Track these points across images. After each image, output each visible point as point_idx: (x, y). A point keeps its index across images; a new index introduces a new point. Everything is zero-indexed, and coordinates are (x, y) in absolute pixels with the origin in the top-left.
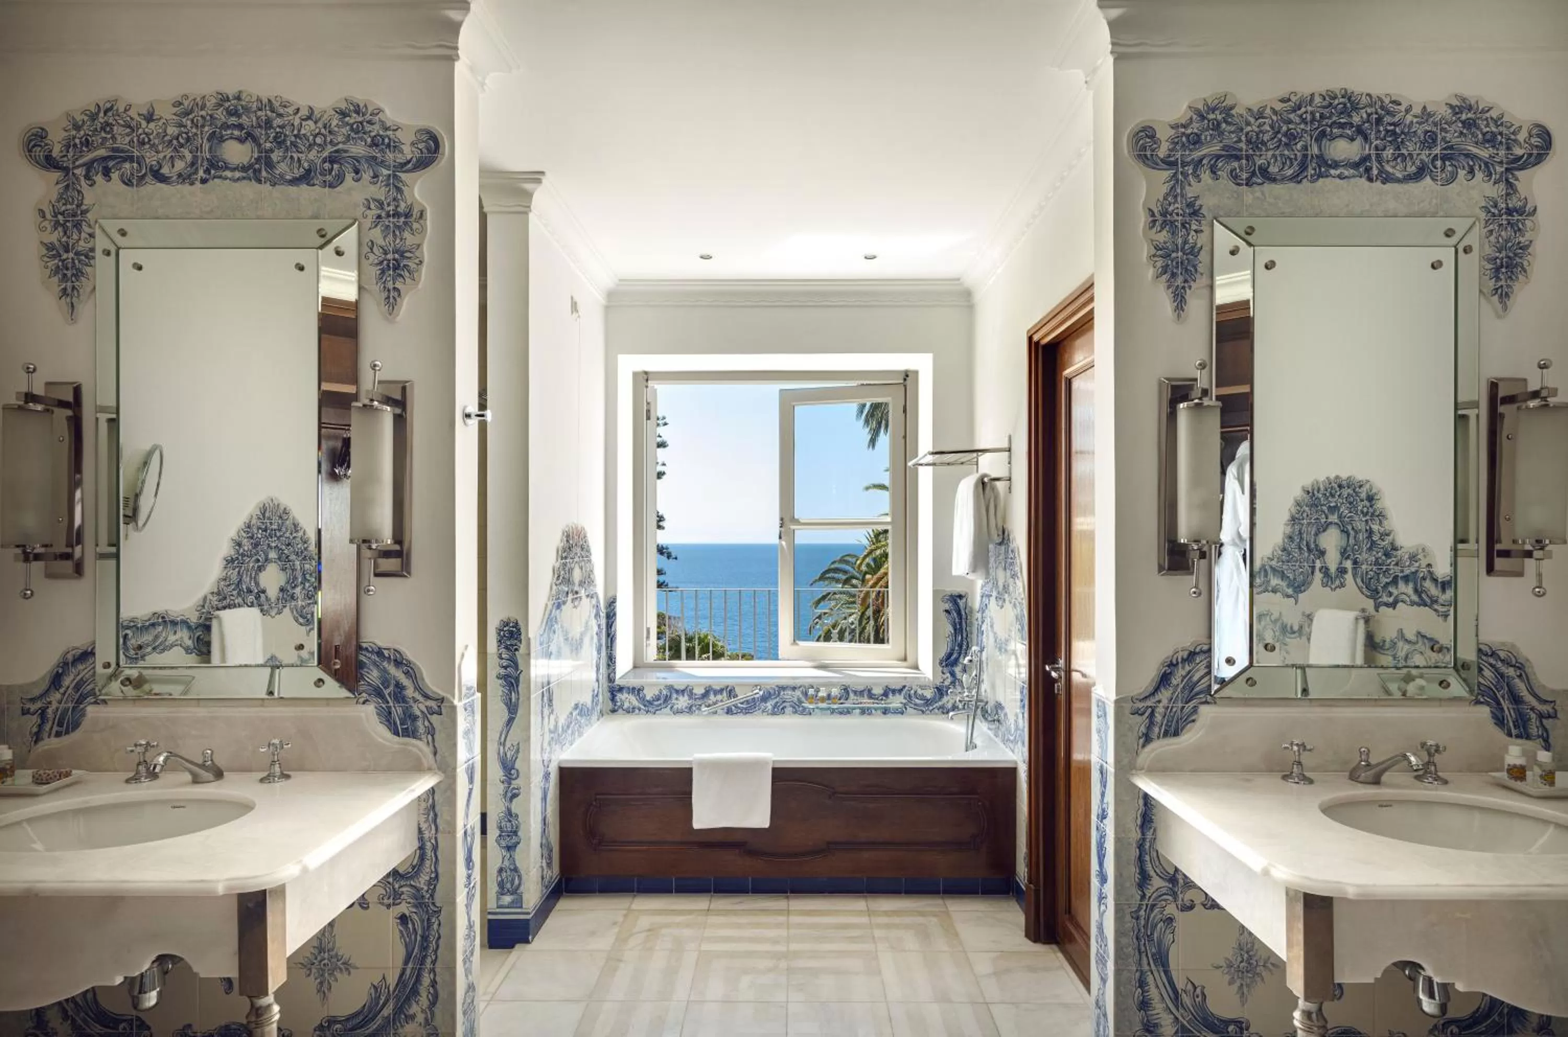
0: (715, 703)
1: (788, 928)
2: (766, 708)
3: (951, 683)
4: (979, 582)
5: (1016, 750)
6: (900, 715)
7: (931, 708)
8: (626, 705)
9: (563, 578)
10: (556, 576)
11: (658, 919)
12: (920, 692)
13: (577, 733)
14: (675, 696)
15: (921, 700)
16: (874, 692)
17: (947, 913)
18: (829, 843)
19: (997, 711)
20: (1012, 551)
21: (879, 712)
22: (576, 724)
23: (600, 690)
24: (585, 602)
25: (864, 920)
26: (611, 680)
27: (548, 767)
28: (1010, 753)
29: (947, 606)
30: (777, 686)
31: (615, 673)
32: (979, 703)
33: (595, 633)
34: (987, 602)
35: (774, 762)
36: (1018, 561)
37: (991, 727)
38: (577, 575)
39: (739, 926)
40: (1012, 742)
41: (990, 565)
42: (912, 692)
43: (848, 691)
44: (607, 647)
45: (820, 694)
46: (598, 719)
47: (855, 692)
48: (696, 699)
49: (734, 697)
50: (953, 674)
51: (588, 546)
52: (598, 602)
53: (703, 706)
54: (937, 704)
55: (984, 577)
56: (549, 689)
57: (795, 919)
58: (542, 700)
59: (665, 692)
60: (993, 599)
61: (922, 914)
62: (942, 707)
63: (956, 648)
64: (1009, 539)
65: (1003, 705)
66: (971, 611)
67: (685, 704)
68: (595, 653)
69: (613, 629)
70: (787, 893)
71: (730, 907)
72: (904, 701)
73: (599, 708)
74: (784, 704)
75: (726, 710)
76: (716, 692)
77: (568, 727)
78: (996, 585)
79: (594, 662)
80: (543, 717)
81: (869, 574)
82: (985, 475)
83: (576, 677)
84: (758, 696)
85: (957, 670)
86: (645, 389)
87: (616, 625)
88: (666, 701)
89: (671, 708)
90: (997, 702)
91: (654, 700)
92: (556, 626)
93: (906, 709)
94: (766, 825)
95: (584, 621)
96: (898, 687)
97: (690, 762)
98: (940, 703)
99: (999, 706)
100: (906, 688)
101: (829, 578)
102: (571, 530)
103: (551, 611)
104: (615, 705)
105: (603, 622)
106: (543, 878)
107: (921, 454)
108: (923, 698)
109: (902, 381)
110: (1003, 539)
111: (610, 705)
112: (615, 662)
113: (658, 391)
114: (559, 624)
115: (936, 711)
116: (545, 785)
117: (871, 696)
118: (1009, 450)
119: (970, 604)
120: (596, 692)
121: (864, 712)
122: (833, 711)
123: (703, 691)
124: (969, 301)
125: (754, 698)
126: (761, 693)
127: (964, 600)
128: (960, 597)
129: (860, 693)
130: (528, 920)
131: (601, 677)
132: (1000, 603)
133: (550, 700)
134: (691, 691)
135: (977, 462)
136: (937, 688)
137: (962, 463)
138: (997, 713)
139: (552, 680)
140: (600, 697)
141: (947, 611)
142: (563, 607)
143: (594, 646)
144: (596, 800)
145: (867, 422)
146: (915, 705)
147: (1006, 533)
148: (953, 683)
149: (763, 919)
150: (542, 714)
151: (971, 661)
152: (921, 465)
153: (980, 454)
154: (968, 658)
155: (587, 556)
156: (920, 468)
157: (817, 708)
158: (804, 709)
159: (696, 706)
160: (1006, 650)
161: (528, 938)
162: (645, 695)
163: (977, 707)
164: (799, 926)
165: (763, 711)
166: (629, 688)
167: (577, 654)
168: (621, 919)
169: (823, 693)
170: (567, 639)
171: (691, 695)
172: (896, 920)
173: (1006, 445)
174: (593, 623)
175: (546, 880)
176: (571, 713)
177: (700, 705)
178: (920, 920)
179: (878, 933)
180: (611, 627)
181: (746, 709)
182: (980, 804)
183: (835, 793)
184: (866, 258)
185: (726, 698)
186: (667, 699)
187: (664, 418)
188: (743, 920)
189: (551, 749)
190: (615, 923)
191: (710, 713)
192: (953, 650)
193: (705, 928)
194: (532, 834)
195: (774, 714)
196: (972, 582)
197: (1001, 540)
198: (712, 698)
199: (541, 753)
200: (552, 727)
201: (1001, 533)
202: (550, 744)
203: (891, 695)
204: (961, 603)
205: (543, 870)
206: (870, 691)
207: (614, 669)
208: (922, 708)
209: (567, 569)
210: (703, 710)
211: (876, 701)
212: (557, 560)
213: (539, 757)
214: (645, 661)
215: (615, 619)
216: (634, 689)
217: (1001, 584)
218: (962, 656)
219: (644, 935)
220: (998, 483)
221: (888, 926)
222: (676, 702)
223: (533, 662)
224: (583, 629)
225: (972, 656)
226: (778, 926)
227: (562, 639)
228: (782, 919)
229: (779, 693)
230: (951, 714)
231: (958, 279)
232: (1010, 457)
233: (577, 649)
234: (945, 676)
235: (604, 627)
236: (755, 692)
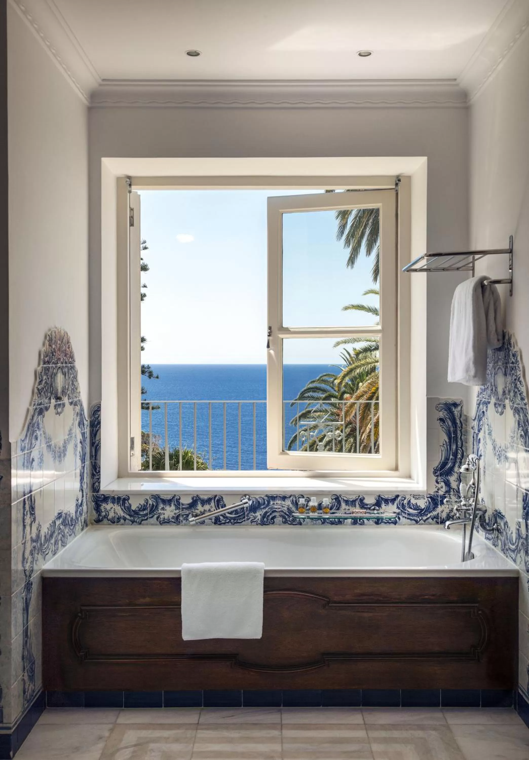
0: (203, 513)
1: (282, 743)
2: (255, 518)
3: (446, 492)
4: (476, 389)
5: (518, 560)
6: (392, 525)
7: (425, 518)
8: (111, 515)
9: (46, 382)
10: (38, 380)
11: (144, 734)
12: (413, 501)
13: (60, 542)
14: (161, 506)
15: (414, 509)
16: (366, 501)
17: (448, 727)
18: (323, 654)
19: (496, 520)
20: (514, 355)
21: (371, 522)
22: (59, 533)
23: (84, 498)
24: (68, 409)
25: (361, 734)
26: (95, 487)
27: (30, 576)
28: (512, 563)
29: (442, 414)
30: (267, 496)
31: (99, 483)
32: (477, 512)
33: (79, 441)
34: (485, 410)
35: (266, 572)
36: (520, 366)
37: (490, 536)
38: (60, 380)
39: (231, 741)
40: (513, 551)
41: (488, 372)
42: (405, 502)
43: (339, 501)
44: (91, 456)
45: (311, 504)
46: (82, 529)
47: (347, 502)
48: (183, 509)
49: (222, 508)
50: (448, 484)
51: (71, 352)
52: (82, 410)
53: (190, 516)
54: (431, 514)
55: (480, 383)
56: (31, 495)
57: (289, 733)
58: (24, 508)
59: (150, 502)
60: (491, 406)
61: (421, 728)
62: (436, 517)
63: (451, 457)
64: (510, 344)
65: (503, 514)
66: (466, 420)
67: (172, 514)
68: (79, 462)
69: (97, 438)
70: (280, 706)
71: (221, 721)
72: (398, 511)
73: (83, 517)
74: (274, 514)
75: (213, 521)
76: (204, 502)
77: (51, 536)
78: (494, 391)
79: (78, 471)
80: (24, 526)
81: (348, 393)
82: (485, 278)
83: (59, 486)
84: (247, 505)
85: (452, 479)
86: (128, 194)
87: (100, 432)
88: (152, 511)
89: (158, 518)
90: (496, 511)
91: (139, 510)
92: (37, 432)
93: (399, 518)
94: (258, 635)
95: (67, 429)
96: (391, 497)
97: (179, 572)
98: (435, 513)
99: (498, 515)
100: (399, 498)
101: (309, 397)
102: (54, 334)
103: (33, 417)
104: (99, 515)
105: (87, 430)
106: (24, 692)
107: (414, 258)
108: (416, 507)
109: (394, 187)
110: (504, 343)
111: (95, 515)
112: (99, 472)
113: (141, 198)
114: (42, 430)
115: (430, 520)
116: (26, 595)
117: (363, 505)
118: (511, 251)
119: (465, 413)
120: (80, 501)
121: (356, 521)
122: (324, 521)
123: (190, 501)
124: (465, 102)
125: (243, 508)
126: (250, 503)
127: (459, 408)
128: (455, 405)
129: (353, 503)
130: (9, 735)
131: (85, 487)
132: (500, 410)
133: (32, 508)
134: (178, 501)
135: (473, 267)
136: (431, 497)
137: (458, 269)
138: (496, 522)
139: (33, 489)
140: (85, 507)
141: (441, 420)
142: (46, 413)
143: (78, 453)
144: (81, 611)
145: (348, 242)
146: (409, 514)
147: (507, 338)
148: (448, 492)
149: (257, 733)
150: (24, 522)
151: (467, 469)
152: (416, 270)
153: (477, 256)
154: (464, 467)
155: (70, 363)
156: (414, 274)
157: (308, 518)
158: (295, 518)
159: (183, 516)
160: (506, 458)
161: (9, 755)
162: (130, 505)
163: (475, 516)
164: (294, 740)
165: (252, 522)
166: (114, 498)
167: (60, 461)
168: (107, 734)
169: (314, 503)
170: (49, 446)
171: (178, 504)
172: (396, 734)
173: (506, 246)
174: (77, 432)
175: (28, 694)
176: (54, 522)
177: (188, 515)
178: (420, 734)
179: (375, 747)
180: (95, 435)
181: (234, 519)
182: (480, 612)
183: (329, 602)
184: (360, 55)
185: (214, 508)
186: (154, 509)
187: (145, 242)
188: (234, 734)
189: (33, 558)
190: (100, 738)
191: (197, 523)
192: (447, 459)
193: (194, 743)
194: (13, 647)
195: (263, 524)
196: (467, 389)
197: (501, 345)
198: (200, 508)
199: (23, 563)
200: (34, 536)
201: (501, 338)
202: (32, 553)
203: (383, 505)
204: (456, 411)
205: (24, 684)
206: (362, 500)
207: (99, 479)
208: (415, 518)
209: (50, 374)
210: (190, 520)
211: (368, 511)
212: (39, 364)
213: (20, 567)
214: (130, 472)
215: (100, 427)
216: (119, 498)
217: (500, 390)
218: (457, 465)
219: (132, 749)
220: (497, 286)
221: (385, 740)
222: (162, 512)
223: (13, 471)
224: (67, 437)
225: (468, 464)
226: (272, 740)
227: (44, 446)
228: (275, 733)
229: (269, 502)
230: (448, 523)
231: (455, 80)
232: (511, 259)
233: (60, 457)
234: (439, 486)
235: (88, 435)
236: (244, 501)
